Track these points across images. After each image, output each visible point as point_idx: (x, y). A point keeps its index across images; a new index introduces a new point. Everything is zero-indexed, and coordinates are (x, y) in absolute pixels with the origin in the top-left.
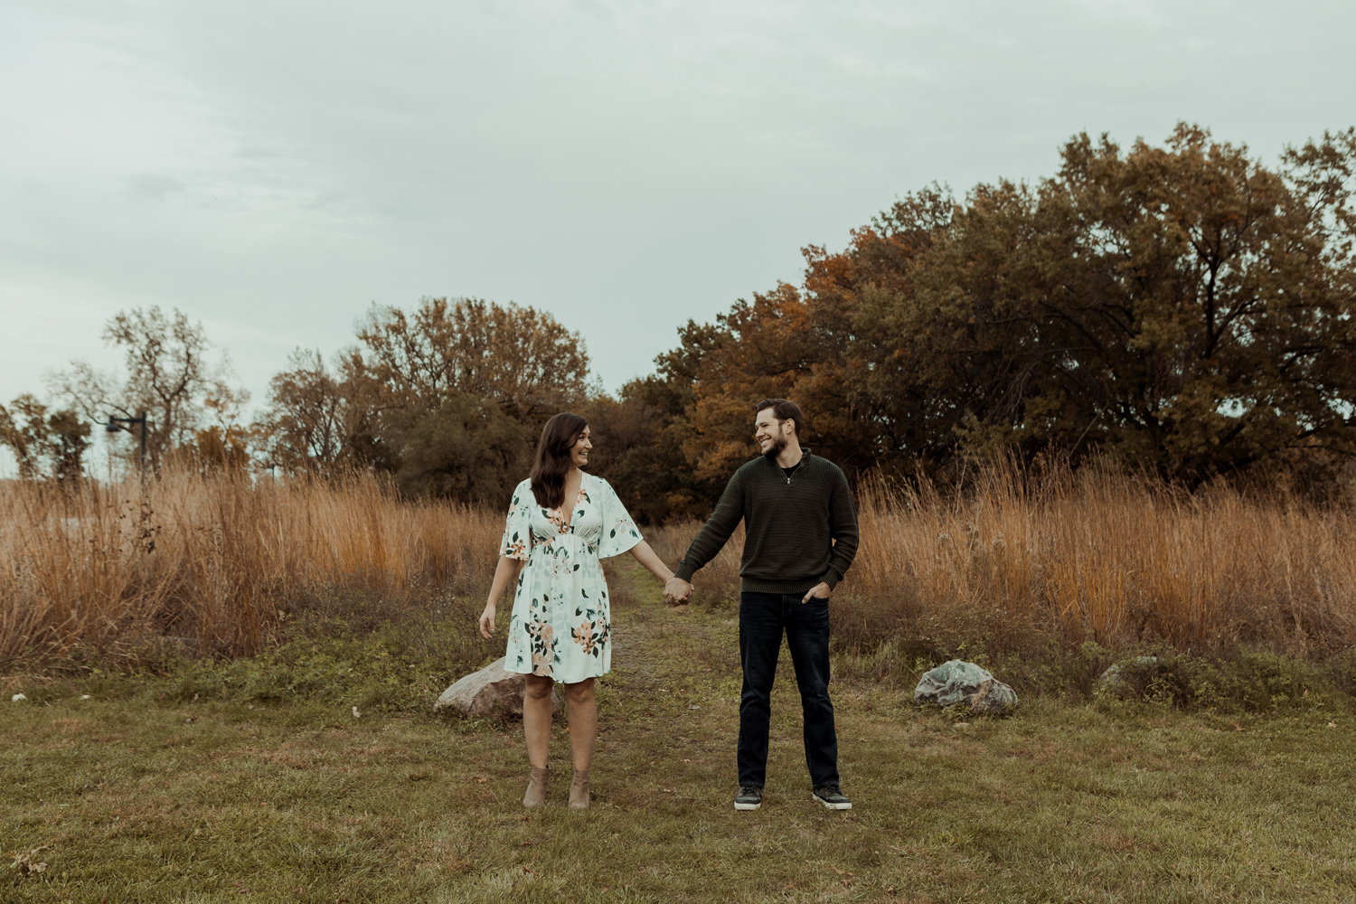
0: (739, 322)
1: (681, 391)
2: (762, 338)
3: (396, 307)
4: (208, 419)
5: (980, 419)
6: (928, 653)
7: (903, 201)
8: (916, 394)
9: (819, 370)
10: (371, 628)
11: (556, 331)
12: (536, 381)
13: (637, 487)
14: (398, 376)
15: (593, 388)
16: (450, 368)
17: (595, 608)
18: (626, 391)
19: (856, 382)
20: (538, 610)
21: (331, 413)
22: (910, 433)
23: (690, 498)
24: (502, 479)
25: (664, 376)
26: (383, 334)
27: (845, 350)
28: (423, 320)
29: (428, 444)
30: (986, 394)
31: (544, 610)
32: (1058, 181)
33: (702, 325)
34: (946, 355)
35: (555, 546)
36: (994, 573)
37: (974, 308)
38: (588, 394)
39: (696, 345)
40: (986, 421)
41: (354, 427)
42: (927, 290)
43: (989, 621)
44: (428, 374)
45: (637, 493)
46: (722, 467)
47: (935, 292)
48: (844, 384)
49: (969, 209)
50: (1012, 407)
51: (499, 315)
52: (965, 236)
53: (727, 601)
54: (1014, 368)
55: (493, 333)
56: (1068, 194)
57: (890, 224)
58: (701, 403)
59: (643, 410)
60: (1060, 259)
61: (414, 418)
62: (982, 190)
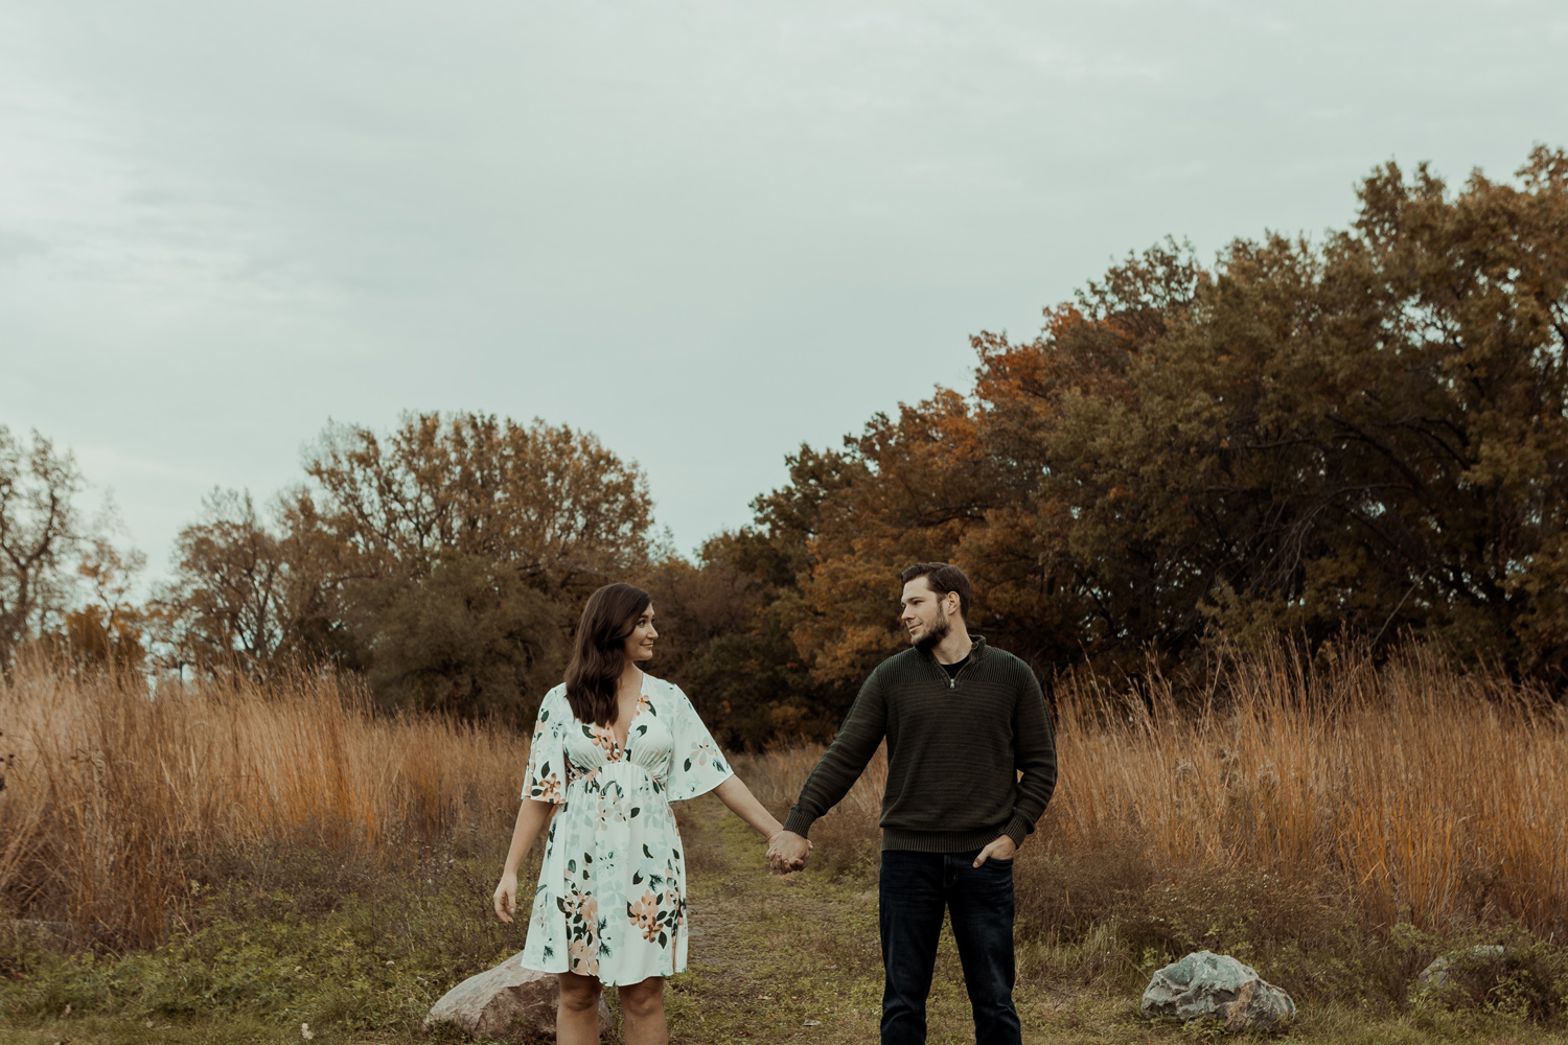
0: (878, 448)
1: (791, 551)
2: (911, 471)
3: (364, 427)
4: (84, 595)
5: (1238, 592)
6: (1161, 941)
7: (1122, 265)
8: (1142, 554)
9: (997, 518)
10: (328, 906)
11: (603, 461)
12: (573, 536)
13: (725, 694)
14: (366, 530)
15: (659, 547)
16: (446, 517)
17: (663, 873)
18: (709, 551)
19: (1051, 536)
20: (577, 877)
21: (267, 584)
22: (1134, 613)
23: (804, 710)
24: (523, 684)
25: (765, 529)
26: (345, 466)
27: (1035, 489)
28: (404, 445)
29: (412, 630)
30: (1248, 554)
31: (586, 875)
32: (1354, 234)
33: (822, 452)
34: (1186, 496)
35: (602, 780)
36: (1260, 822)
37: (1228, 426)
38: (651, 556)
39: (812, 482)
40: (1247, 594)
41: (301, 606)
42: (1158, 399)
43: (1252, 892)
44: (412, 526)
45: (725, 703)
46: (852, 665)
47: (1170, 402)
48: (1035, 540)
49: (1221, 277)
50: (1286, 574)
51: (518, 437)
52: (1216, 317)
53: (860, 865)
54: (1288, 515)
55: (510, 465)
56: (1369, 254)
57: (1103, 301)
58: (820, 569)
59: (734, 579)
60: (1358, 351)
61: (391, 593)
62: (1240, 249)
